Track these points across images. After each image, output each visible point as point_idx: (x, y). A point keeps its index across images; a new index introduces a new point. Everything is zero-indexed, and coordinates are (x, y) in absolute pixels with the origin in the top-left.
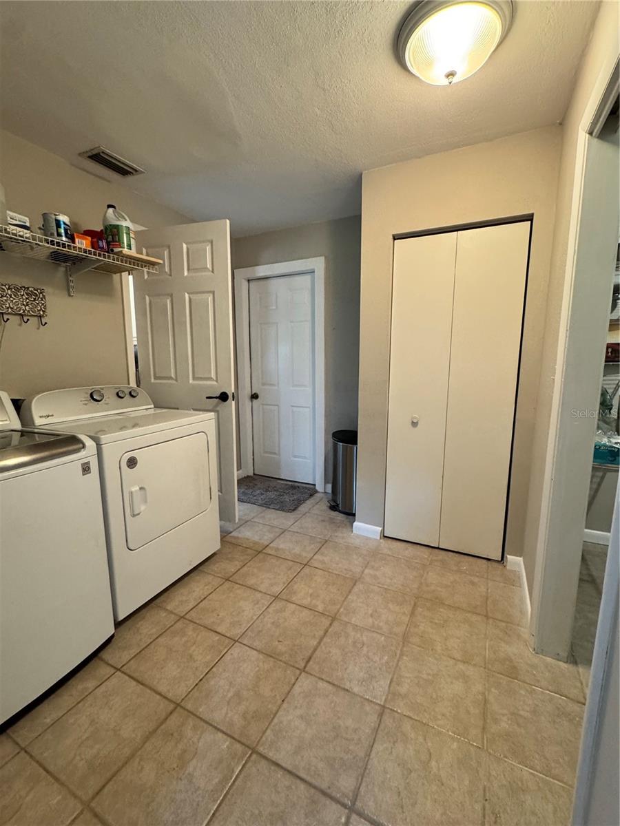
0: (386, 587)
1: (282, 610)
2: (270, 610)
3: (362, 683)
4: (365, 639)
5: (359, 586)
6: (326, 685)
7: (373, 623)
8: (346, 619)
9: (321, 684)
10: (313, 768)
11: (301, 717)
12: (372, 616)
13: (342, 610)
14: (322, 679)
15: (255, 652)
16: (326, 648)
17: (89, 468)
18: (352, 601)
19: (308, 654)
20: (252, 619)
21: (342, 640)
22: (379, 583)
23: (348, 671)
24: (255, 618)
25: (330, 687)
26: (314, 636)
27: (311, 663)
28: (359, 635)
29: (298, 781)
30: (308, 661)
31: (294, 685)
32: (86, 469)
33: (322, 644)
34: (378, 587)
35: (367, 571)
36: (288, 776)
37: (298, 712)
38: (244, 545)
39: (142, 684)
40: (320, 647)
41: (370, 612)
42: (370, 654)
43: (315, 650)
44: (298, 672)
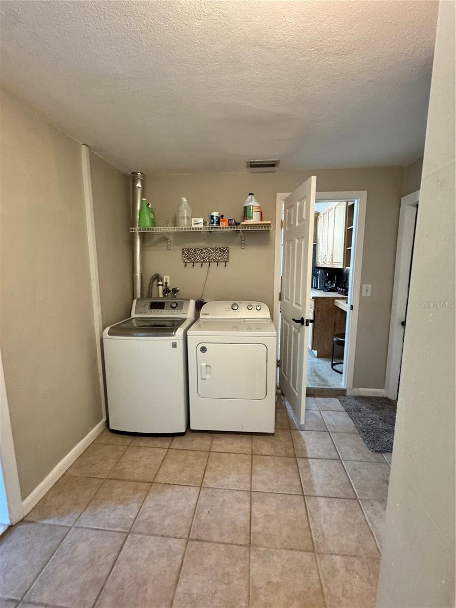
0: (325, 590)
1: (239, 500)
2: (236, 493)
3: (187, 594)
4: (236, 583)
5: (307, 558)
6: (179, 562)
7: (261, 588)
8: (252, 557)
9: (180, 557)
10: (118, 574)
11: (152, 553)
12: (269, 583)
13: (263, 549)
14: (184, 557)
15: (195, 502)
16: (214, 549)
17: (176, 345)
18: (279, 555)
19: (203, 538)
20: (223, 486)
21: (228, 561)
22: (326, 580)
23: (195, 577)
24: (224, 488)
25: (178, 566)
26: (222, 535)
27: (197, 543)
28: (237, 576)
29: (110, 568)
30: (197, 540)
31: (176, 538)
32: (174, 345)
33: (217, 545)
34: (320, 580)
35: (337, 559)
36: (113, 560)
37: (155, 549)
38: (294, 445)
39: (162, 462)
40: (213, 544)
41: (274, 580)
42: (219, 595)
43: (210, 541)
44: (186, 536)
